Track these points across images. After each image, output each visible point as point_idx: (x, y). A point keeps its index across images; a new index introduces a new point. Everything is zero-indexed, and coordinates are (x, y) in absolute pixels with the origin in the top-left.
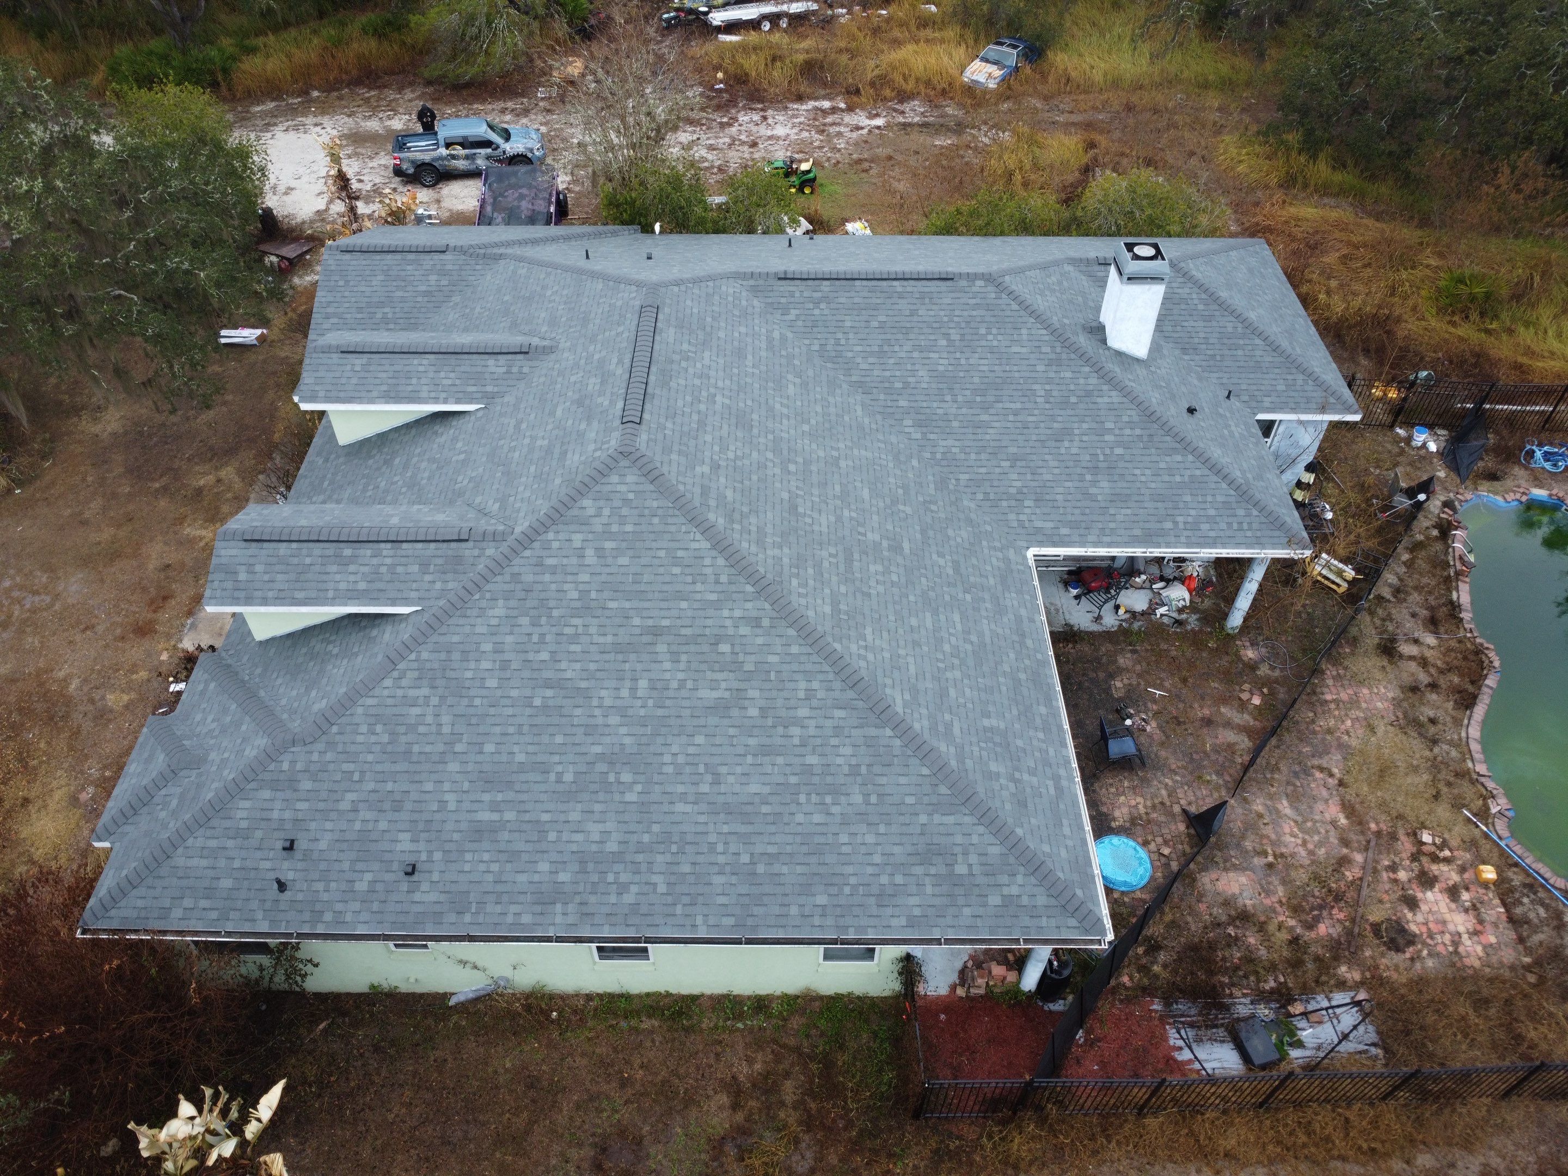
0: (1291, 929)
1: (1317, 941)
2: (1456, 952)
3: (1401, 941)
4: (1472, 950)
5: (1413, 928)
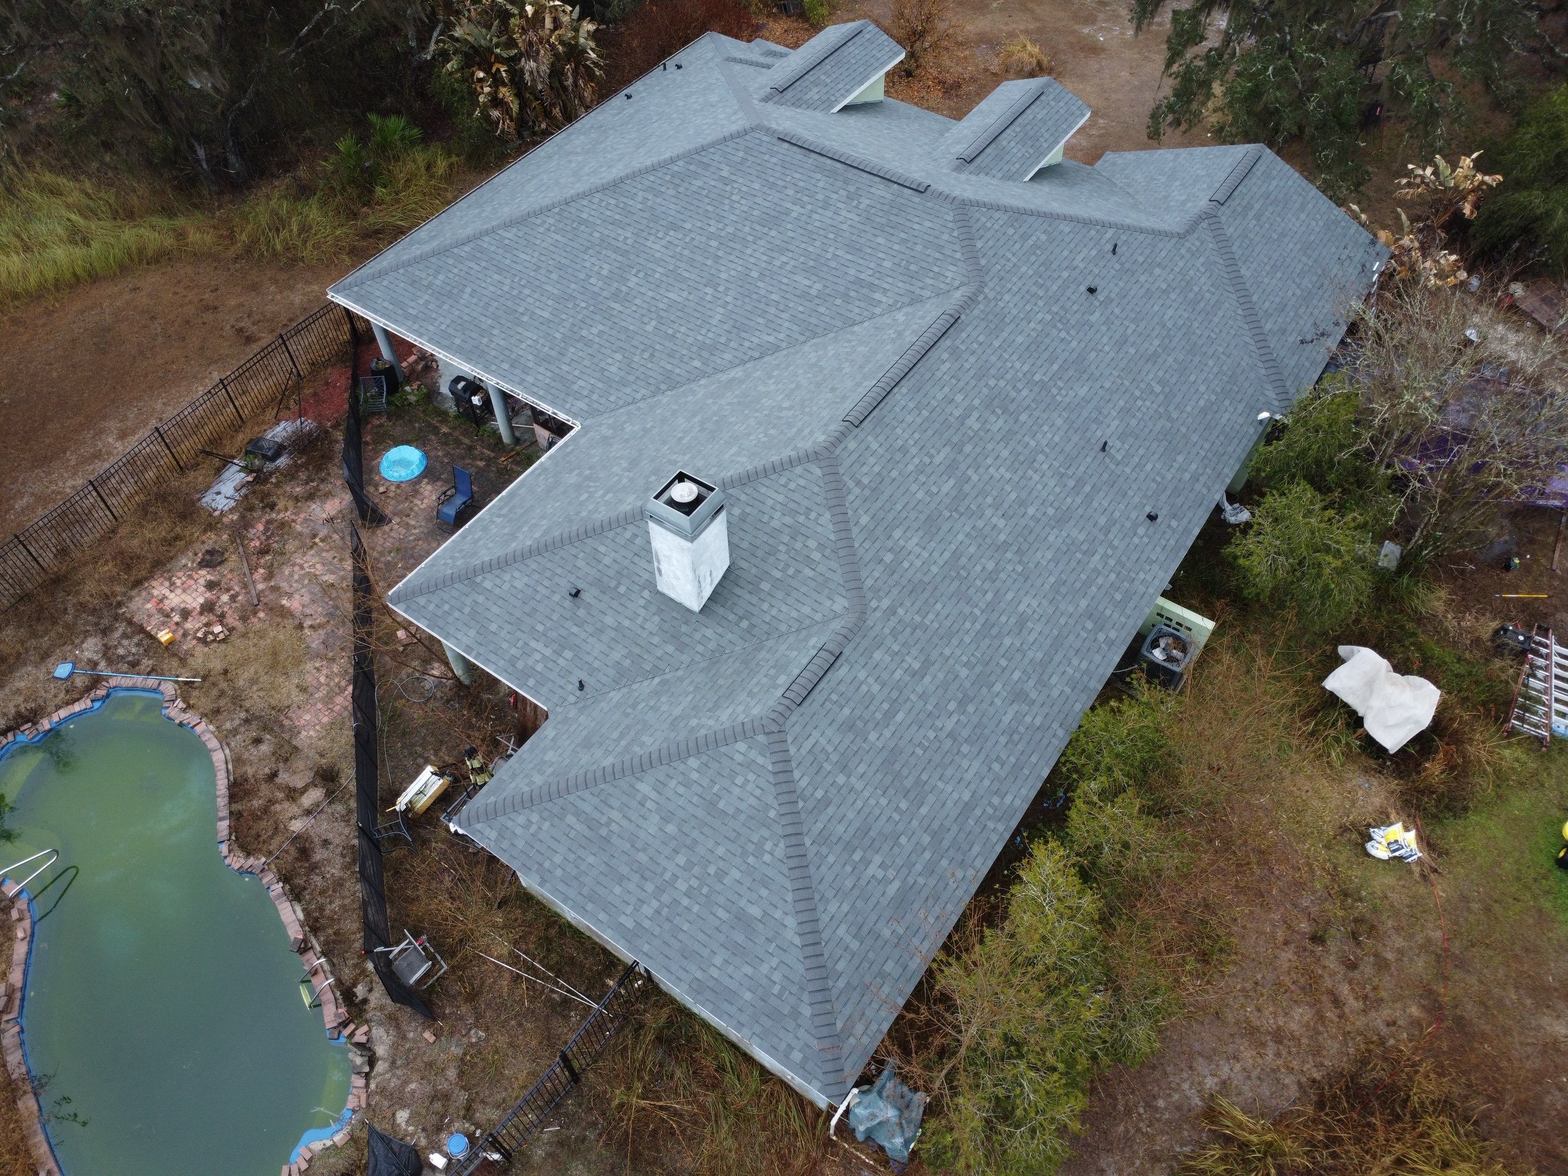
0: (279, 513)
1: (260, 518)
2: (170, 579)
3: (208, 557)
4: (159, 588)
5: (203, 572)
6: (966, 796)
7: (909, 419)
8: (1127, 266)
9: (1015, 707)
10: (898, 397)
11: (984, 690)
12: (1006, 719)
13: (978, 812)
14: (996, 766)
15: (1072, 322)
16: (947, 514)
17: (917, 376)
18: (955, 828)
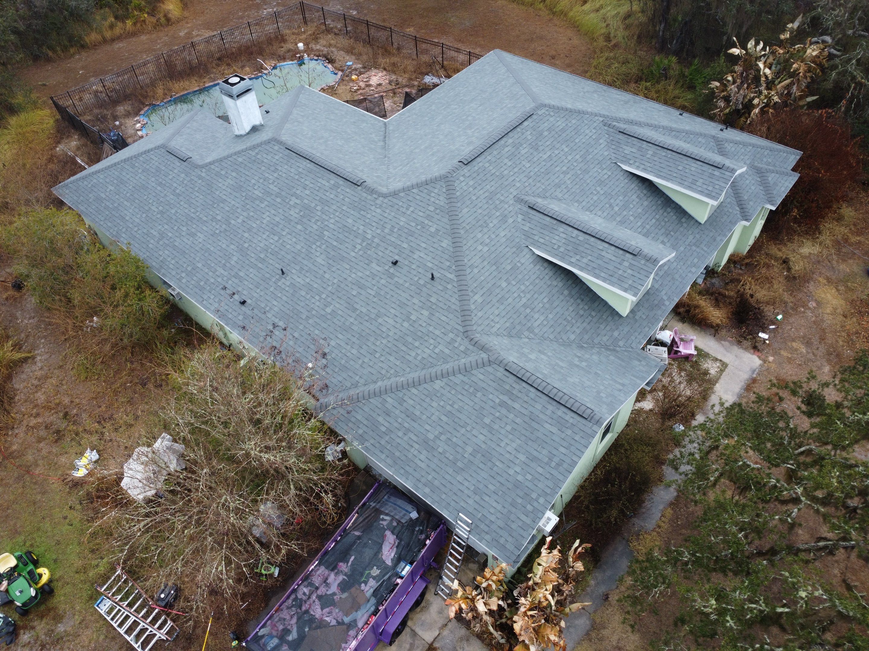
2: (386, 75)
3: (394, 81)
4: (381, 74)
5: (387, 82)
6: (127, 218)
7: (292, 170)
8: (424, 289)
9: (158, 235)
10: (305, 163)
11: (165, 221)
12: (152, 231)
13: (121, 223)
14: (136, 229)
15: (369, 252)
16: (244, 194)
17: (318, 170)
18: (117, 215)
